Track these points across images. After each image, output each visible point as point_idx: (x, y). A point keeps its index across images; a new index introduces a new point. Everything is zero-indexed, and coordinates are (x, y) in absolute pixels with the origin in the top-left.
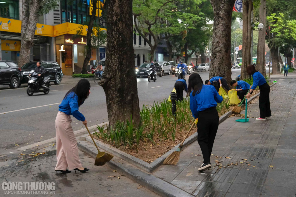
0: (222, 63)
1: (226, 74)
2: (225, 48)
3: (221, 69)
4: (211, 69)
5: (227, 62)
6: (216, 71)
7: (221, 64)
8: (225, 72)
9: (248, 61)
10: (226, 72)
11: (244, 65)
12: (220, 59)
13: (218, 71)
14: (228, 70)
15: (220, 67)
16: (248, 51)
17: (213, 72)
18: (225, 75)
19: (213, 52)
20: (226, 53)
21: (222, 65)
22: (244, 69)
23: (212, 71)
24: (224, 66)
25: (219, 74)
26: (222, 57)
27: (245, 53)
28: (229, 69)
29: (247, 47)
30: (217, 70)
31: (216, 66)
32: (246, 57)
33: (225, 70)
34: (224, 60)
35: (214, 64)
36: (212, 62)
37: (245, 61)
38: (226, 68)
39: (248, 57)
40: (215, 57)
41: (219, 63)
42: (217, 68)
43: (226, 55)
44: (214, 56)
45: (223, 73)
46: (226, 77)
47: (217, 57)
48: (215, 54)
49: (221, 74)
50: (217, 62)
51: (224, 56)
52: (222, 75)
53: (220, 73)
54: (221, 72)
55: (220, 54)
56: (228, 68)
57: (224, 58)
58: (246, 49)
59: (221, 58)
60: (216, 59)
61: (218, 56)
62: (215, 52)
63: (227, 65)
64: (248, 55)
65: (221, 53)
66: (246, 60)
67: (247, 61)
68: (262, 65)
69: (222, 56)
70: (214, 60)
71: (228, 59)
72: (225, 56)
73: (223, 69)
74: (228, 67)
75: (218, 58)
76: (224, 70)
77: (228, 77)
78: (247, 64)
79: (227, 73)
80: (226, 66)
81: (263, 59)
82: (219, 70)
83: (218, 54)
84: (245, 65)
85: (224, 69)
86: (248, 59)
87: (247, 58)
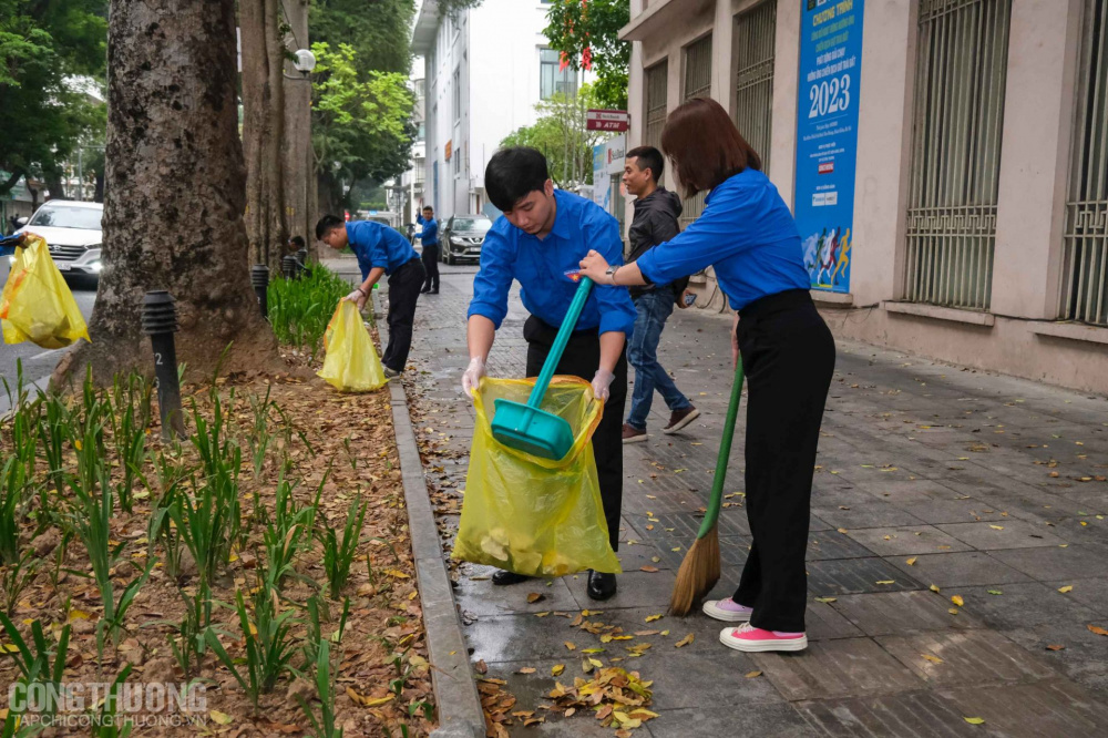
0: (191, 172)
1: (218, 247)
2: (201, 76)
3: (182, 216)
4: (114, 211)
5: (219, 171)
6: (150, 228)
7: (180, 176)
8: (207, 232)
9: (273, 197)
10: (216, 235)
11: (259, 215)
12: (173, 146)
13: (163, 226)
14: (230, 224)
15: (172, 198)
16: (271, 151)
17: (125, 234)
18: (211, 251)
19: (120, 98)
20: (210, 111)
21: (189, 185)
22: (258, 229)
23: (121, 225)
24: (201, 197)
25: (171, 248)
26: (189, 136)
27: (259, 161)
28: (235, 219)
29: (265, 132)
30: (156, 220)
31: (147, 189)
32: (262, 177)
33: (212, 218)
34: (199, 155)
35: (131, 177)
36: (118, 164)
37: (259, 195)
38: (217, 208)
39: (272, 177)
40: (139, 133)
41: (165, 170)
42: (155, 206)
43: (214, 124)
44: (130, 123)
45: (201, 239)
46: (218, 268)
47: (154, 131)
48: (139, 114)
49: (183, 249)
50: (153, 168)
51: (198, 127)
52: (193, 253)
53: (181, 241)
54: (185, 234)
55: (169, 113)
56: (227, 207)
57: (202, 144)
58: (261, 142)
59: (177, 142)
60: (142, 149)
61: (159, 129)
62: (136, 102)
63: (220, 192)
64: (271, 169)
65: (177, 106)
66: (264, 192)
67: (268, 196)
68: (305, 222)
69: (182, 125)
70: (130, 151)
71: (228, 154)
72: (208, 126)
73: (199, 215)
74: (229, 202)
75: (161, 138)
76: (203, 222)
77: (228, 265)
78: (268, 209)
79: (224, 238)
80: (217, 197)
81: (307, 199)
82: (171, 217)
83: (156, 114)
84: (262, 211)
85: (205, 213)
86: (273, 187)
87: (267, 183)
